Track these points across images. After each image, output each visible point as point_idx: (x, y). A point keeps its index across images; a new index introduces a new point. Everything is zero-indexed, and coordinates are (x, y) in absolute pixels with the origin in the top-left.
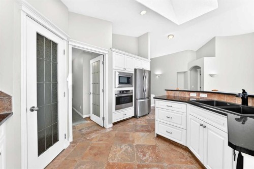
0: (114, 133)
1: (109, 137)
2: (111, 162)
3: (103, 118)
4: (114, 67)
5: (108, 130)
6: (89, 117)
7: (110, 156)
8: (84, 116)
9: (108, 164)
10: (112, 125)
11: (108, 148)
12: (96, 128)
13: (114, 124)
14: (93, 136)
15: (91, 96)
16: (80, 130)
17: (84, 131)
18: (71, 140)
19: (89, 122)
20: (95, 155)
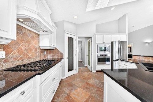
0: (95, 75)
1: (92, 75)
2: (88, 82)
3: (91, 67)
4: (97, 43)
5: (93, 73)
6: (87, 67)
7: (89, 81)
8: (85, 66)
9: (87, 82)
10: (95, 71)
11: (89, 78)
12: (88, 71)
13: (97, 71)
14: (86, 73)
15: (88, 56)
16: (82, 70)
17: (83, 71)
18: (78, 72)
19: (86, 68)
20: (84, 78)
